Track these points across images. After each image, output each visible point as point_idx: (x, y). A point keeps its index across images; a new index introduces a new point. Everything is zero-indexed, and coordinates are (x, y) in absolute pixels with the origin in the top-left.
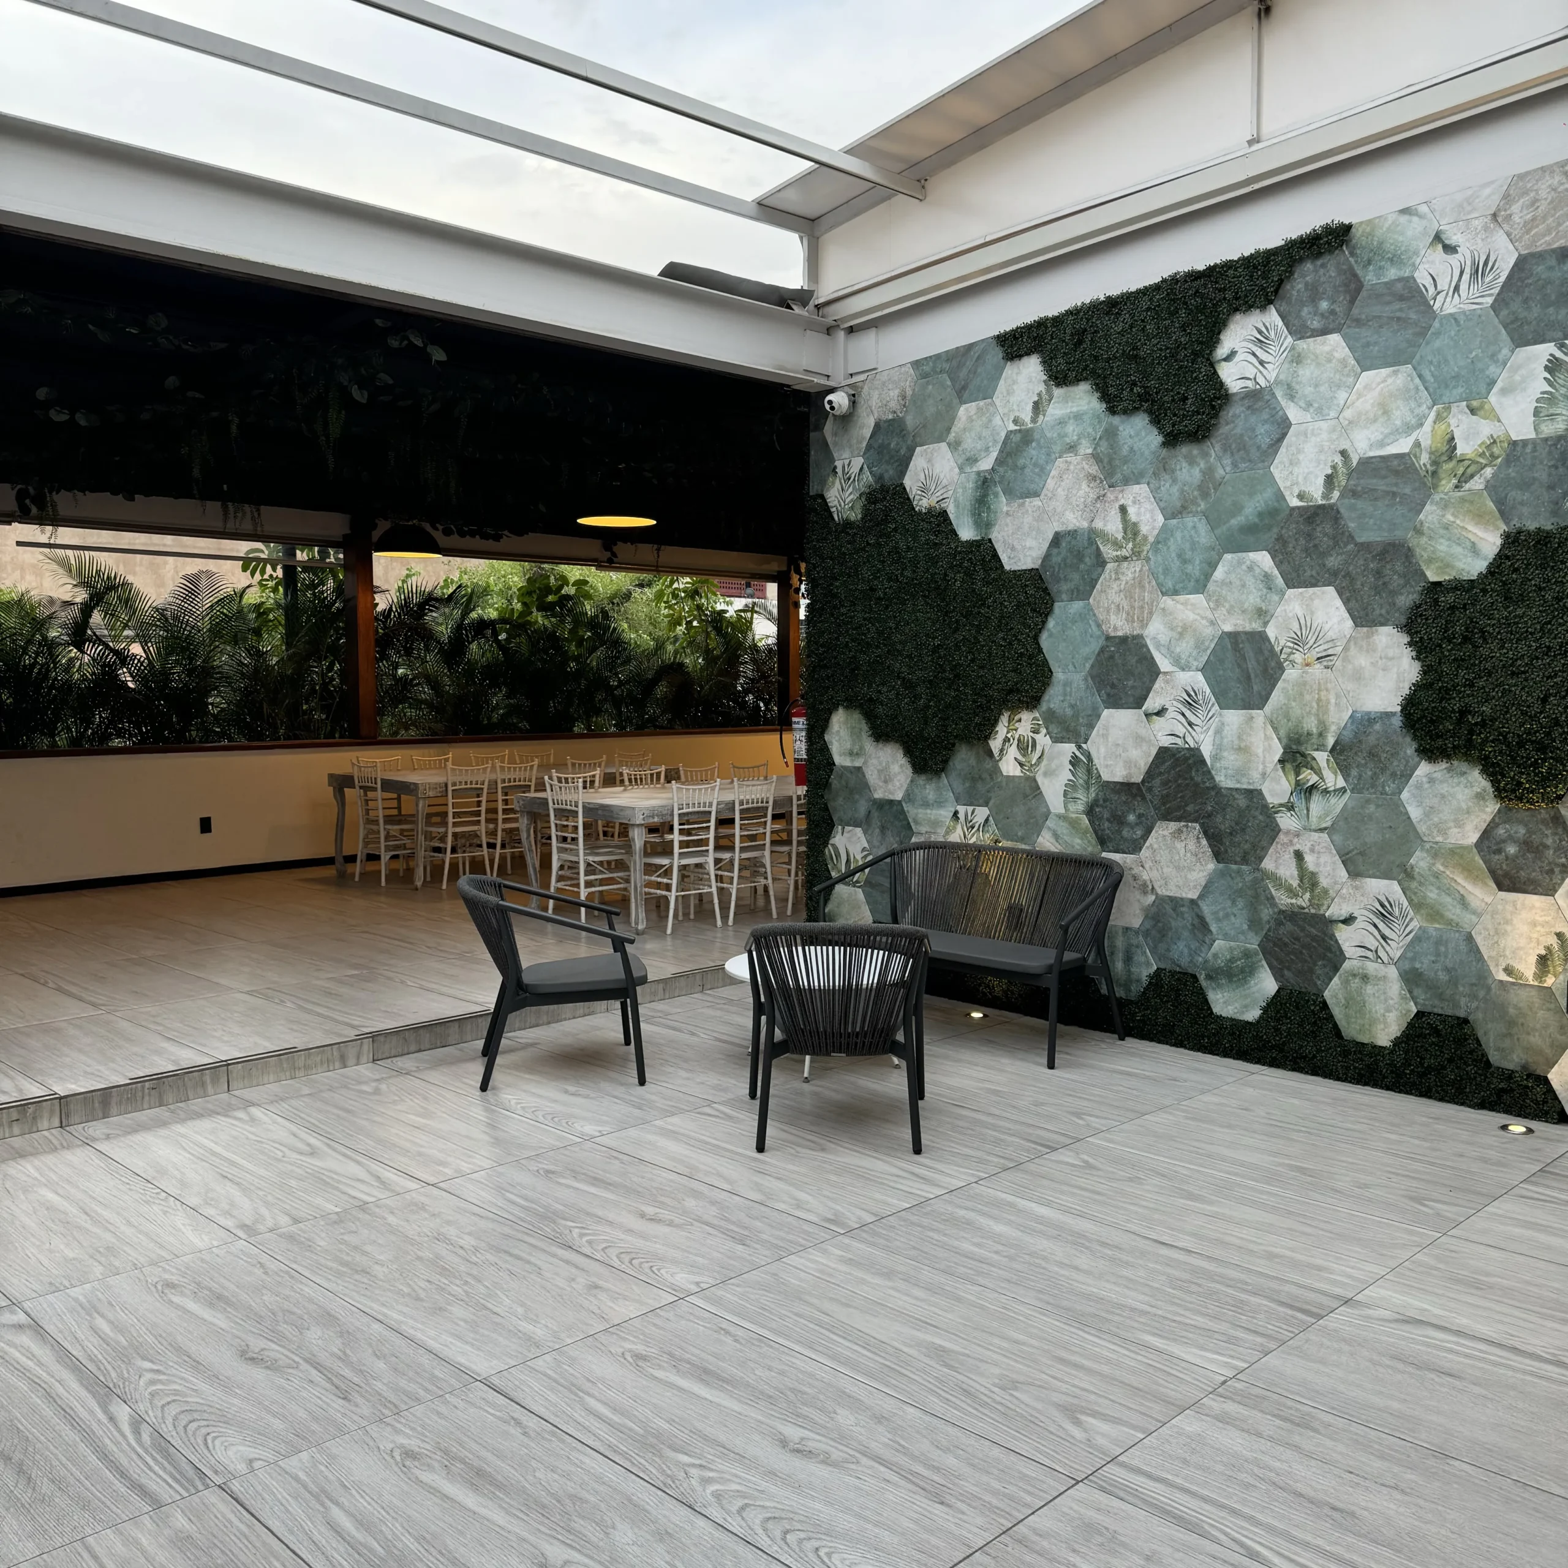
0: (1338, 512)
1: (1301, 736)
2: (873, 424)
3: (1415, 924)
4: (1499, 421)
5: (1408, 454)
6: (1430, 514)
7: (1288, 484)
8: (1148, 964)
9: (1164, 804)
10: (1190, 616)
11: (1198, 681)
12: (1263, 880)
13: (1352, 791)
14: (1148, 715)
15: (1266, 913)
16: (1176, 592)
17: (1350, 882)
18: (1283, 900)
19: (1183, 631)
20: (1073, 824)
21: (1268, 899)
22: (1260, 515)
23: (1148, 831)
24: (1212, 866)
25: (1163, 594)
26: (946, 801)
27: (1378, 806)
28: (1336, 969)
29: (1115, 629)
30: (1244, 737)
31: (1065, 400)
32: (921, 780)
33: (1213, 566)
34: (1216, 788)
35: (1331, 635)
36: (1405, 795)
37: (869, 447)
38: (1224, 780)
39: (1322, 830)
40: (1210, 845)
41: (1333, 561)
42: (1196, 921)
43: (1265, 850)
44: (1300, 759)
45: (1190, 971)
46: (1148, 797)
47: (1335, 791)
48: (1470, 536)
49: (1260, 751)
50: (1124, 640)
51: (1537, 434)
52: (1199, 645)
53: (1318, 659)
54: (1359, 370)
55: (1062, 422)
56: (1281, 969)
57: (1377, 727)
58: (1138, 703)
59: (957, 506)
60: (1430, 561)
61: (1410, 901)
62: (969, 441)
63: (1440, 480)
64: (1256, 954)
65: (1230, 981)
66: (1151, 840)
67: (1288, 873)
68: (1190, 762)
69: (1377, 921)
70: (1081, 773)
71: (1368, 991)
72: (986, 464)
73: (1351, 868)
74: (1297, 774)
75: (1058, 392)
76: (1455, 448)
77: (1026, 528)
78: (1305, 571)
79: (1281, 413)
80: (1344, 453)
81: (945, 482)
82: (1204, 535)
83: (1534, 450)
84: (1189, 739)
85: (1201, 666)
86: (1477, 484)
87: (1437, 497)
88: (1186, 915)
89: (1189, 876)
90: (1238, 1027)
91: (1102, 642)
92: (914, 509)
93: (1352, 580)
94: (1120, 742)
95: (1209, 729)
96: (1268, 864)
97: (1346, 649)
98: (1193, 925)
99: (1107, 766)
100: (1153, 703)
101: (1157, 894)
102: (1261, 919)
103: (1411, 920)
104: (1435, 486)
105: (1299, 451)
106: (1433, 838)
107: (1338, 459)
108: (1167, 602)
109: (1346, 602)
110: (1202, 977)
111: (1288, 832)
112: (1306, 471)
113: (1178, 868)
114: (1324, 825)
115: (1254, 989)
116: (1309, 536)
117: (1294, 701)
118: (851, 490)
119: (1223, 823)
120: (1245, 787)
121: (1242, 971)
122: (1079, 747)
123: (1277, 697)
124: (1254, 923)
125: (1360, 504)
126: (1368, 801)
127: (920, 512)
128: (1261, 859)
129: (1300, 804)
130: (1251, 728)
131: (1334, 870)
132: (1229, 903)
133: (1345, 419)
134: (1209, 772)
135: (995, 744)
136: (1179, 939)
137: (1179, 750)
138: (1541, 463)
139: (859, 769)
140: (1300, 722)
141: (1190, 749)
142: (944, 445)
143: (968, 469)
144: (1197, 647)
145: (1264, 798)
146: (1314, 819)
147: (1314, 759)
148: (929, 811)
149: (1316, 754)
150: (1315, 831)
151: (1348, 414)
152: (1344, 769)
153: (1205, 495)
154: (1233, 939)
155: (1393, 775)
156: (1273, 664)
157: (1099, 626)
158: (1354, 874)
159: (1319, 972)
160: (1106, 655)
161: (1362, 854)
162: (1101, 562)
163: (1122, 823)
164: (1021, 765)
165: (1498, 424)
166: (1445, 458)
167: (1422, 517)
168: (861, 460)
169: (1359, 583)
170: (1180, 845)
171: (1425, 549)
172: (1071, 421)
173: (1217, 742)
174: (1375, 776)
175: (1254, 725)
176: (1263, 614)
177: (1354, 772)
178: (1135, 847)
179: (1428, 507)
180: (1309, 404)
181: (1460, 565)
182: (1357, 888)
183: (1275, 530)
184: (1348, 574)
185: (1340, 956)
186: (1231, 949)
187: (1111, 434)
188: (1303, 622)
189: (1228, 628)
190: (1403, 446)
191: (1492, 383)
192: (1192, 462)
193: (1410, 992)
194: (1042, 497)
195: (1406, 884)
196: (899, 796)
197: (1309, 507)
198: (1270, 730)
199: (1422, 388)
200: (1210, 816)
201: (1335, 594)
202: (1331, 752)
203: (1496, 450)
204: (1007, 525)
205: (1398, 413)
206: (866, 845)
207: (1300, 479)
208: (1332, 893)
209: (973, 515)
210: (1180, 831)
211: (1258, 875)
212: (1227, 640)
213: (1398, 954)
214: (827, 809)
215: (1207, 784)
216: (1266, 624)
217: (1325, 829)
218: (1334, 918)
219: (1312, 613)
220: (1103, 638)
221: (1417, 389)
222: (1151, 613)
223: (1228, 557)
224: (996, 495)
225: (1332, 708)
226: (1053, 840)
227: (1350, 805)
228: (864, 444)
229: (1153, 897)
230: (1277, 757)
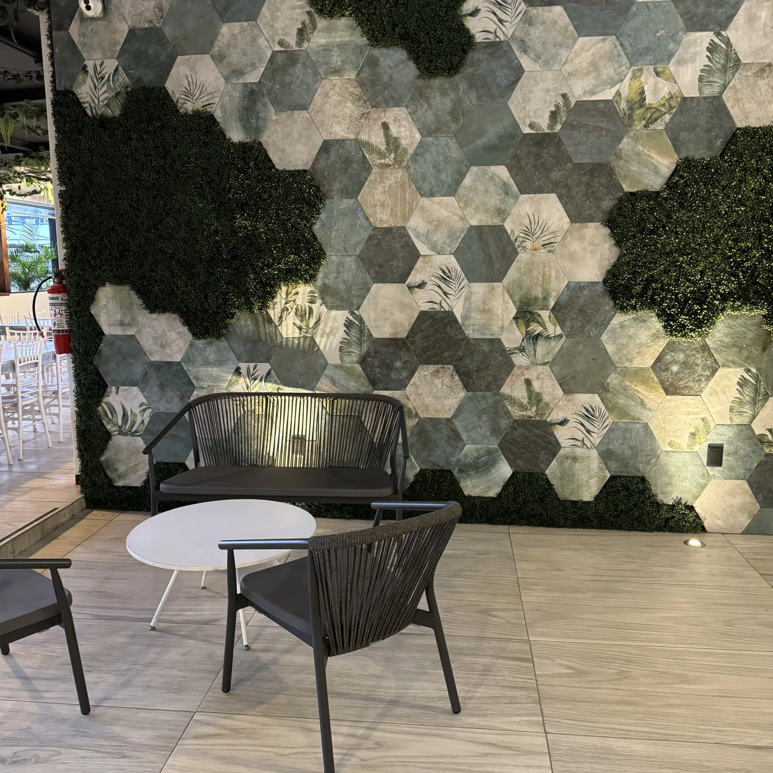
0: (560, 139)
1: (530, 300)
2: (127, 31)
3: (610, 421)
4: (676, 83)
5: (611, 100)
6: (626, 144)
7: (522, 115)
8: (413, 467)
9: (425, 352)
10: (443, 213)
11: (452, 262)
12: (502, 401)
13: (567, 337)
14: (410, 288)
15: (504, 423)
16: (432, 194)
17: (565, 397)
18: (516, 413)
19: (438, 225)
20: (349, 372)
21: (505, 413)
22: (500, 138)
23: (412, 373)
24: (462, 394)
25: (422, 196)
26: (228, 359)
27: (585, 346)
28: (554, 455)
29: (381, 221)
30: (488, 302)
31: (329, 30)
32: (200, 343)
33: (462, 176)
34: (466, 339)
35: (553, 228)
36: (604, 337)
37: (123, 51)
38: (471, 333)
39: (545, 364)
40: (462, 380)
41: (555, 175)
42: (451, 433)
43: (503, 380)
44: (529, 316)
45: (446, 468)
46: (412, 348)
47: (554, 337)
48: (654, 162)
49: (499, 312)
50: (389, 231)
51: (700, 94)
52: (451, 235)
53: (544, 245)
54: (577, 35)
55: (327, 49)
56: (515, 459)
57: (586, 292)
58: (402, 279)
59: (224, 111)
60: (625, 177)
61: (607, 407)
62: (235, 56)
63: (634, 121)
64: (497, 451)
65: (477, 472)
66: (415, 378)
67: (520, 395)
68: (446, 321)
69: (583, 421)
70: (354, 332)
71: (577, 467)
72: (253, 77)
73: (566, 388)
74: (527, 326)
75: (322, 23)
76: (644, 99)
77: (296, 136)
78: (535, 182)
79: (516, 61)
80: (564, 96)
81: (210, 89)
82: (455, 152)
83: (698, 104)
84: (444, 305)
85: (453, 251)
86: (660, 126)
87: (632, 134)
88: (443, 430)
89: (445, 402)
90: (485, 502)
91: (370, 231)
92: (178, 111)
93: (570, 189)
94: (387, 308)
95: (460, 297)
96: (505, 390)
97: (564, 238)
98: (448, 436)
99: (376, 327)
100: (414, 278)
101: (420, 417)
102: (500, 427)
103: (607, 418)
104: (631, 125)
105: (531, 92)
106: (623, 364)
107: (560, 101)
108: (425, 202)
109: (565, 205)
110: (455, 472)
111: (521, 367)
112: (535, 107)
113: (436, 398)
114: (547, 361)
115: (495, 475)
116: (538, 156)
117: (526, 276)
118: (105, 88)
119: (471, 364)
120: (488, 337)
121: (486, 464)
122: (352, 313)
123: (512, 273)
124: (495, 431)
125: (576, 134)
126: (578, 343)
127: (186, 114)
128: (501, 386)
129: (529, 348)
130: (493, 295)
131: (553, 390)
132: (476, 419)
133: (565, 70)
134: (461, 328)
135: (274, 312)
136: (437, 447)
137: (437, 313)
138: (702, 114)
139: (132, 337)
140: (530, 290)
141: (445, 312)
142: (207, 57)
143: (235, 81)
144: (450, 237)
145: (502, 344)
146: (539, 357)
147: (539, 315)
148: (210, 369)
149: (541, 312)
150: (540, 365)
151: (568, 68)
152: (561, 322)
153: (456, 120)
154: (478, 443)
155: (596, 324)
156: (510, 249)
157: (367, 219)
158: (568, 390)
159: (542, 458)
160: (374, 242)
161: (574, 378)
162: (367, 168)
163: (391, 369)
164: (300, 328)
165: (674, 84)
166: (637, 105)
167: (621, 146)
168: (115, 63)
169: (574, 191)
170: (437, 382)
171: (622, 169)
172: (335, 49)
173: (467, 306)
174: (583, 326)
175: (495, 294)
176: (502, 213)
177: (568, 324)
178: (402, 385)
179: (625, 140)
180: (538, 57)
181: (646, 181)
182: (569, 401)
183: (512, 150)
184: (567, 186)
185: (557, 446)
186: (477, 450)
187: (373, 62)
188: (532, 219)
189: (474, 222)
190: (608, 94)
191: (670, 56)
192: (444, 94)
193: (606, 464)
194: (310, 110)
195: (604, 395)
196: (178, 358)
197: (537, 134)
198: (507, 296)
199: (623, 54)
200: (461, 359)
201: (557, 199)
202: (552, 310)
203: (673, 103)
204: (276, 131)
205: (605, 71)
206: (144, 400)
207: (531, 114)
208: (552, 405)
209: (241, 120)
210: (437, 371)
211: (498, 397)
212: (474, 231)
213: (598, 441)
214: (98, 373)
215: (459, 337)
216: (504, 220)
217: (548, 363)
218: (554, 422)
219: (539, 212)
220: (371, 228)
221: (619, 55)
222: (411, 210)
223: (474, 169)
224: (265, 105)
225: (553, 279)
226: (330, 385)
227: (565, 346)
228: (118, 48)
229: (417, 420)
230: (513, 315)
